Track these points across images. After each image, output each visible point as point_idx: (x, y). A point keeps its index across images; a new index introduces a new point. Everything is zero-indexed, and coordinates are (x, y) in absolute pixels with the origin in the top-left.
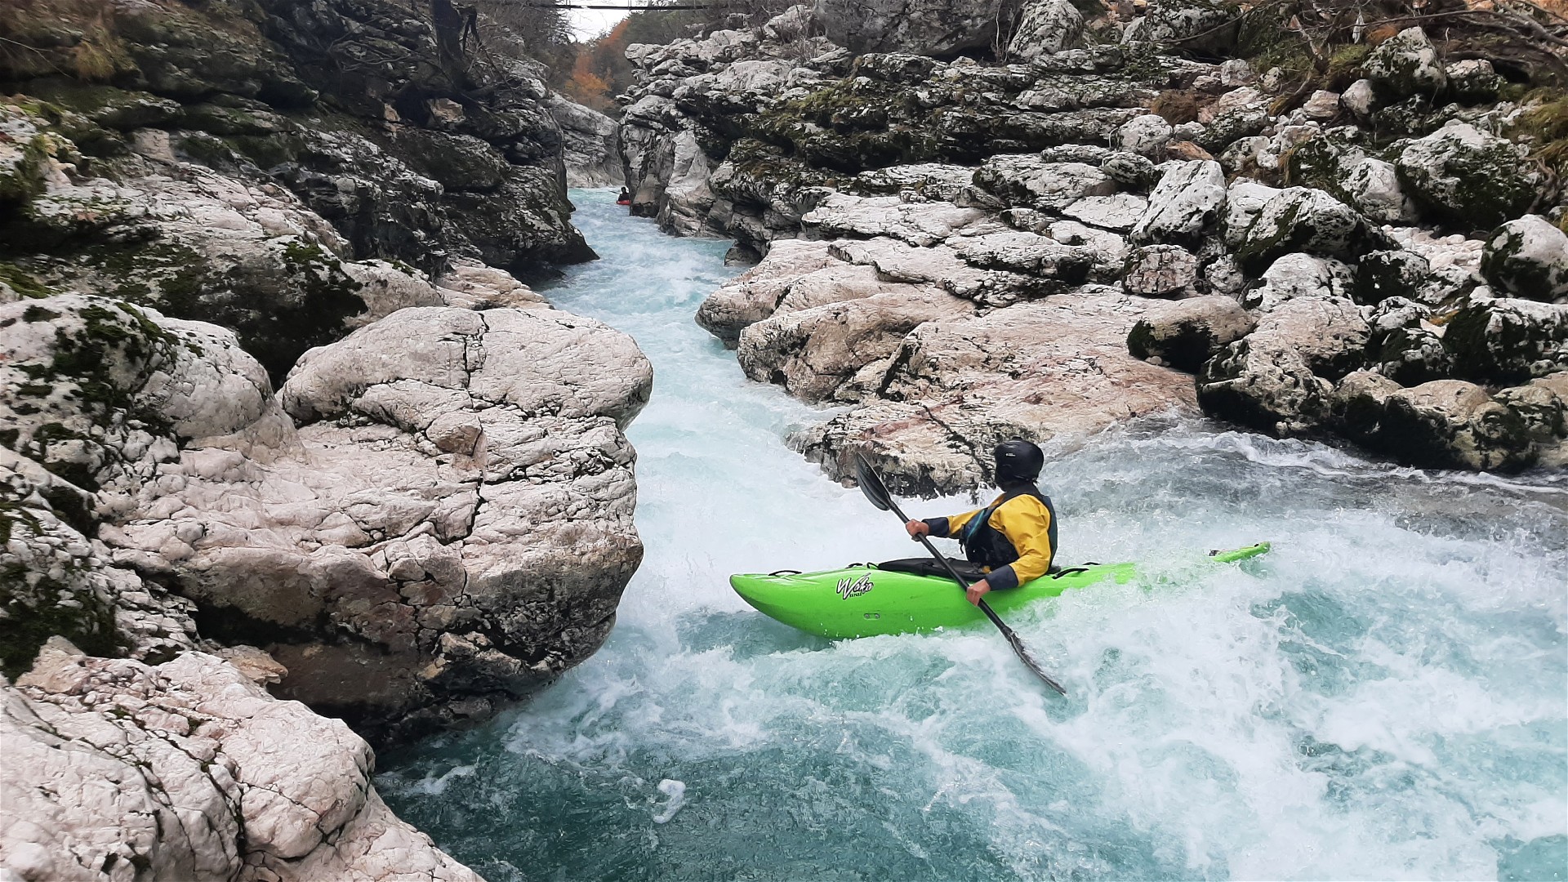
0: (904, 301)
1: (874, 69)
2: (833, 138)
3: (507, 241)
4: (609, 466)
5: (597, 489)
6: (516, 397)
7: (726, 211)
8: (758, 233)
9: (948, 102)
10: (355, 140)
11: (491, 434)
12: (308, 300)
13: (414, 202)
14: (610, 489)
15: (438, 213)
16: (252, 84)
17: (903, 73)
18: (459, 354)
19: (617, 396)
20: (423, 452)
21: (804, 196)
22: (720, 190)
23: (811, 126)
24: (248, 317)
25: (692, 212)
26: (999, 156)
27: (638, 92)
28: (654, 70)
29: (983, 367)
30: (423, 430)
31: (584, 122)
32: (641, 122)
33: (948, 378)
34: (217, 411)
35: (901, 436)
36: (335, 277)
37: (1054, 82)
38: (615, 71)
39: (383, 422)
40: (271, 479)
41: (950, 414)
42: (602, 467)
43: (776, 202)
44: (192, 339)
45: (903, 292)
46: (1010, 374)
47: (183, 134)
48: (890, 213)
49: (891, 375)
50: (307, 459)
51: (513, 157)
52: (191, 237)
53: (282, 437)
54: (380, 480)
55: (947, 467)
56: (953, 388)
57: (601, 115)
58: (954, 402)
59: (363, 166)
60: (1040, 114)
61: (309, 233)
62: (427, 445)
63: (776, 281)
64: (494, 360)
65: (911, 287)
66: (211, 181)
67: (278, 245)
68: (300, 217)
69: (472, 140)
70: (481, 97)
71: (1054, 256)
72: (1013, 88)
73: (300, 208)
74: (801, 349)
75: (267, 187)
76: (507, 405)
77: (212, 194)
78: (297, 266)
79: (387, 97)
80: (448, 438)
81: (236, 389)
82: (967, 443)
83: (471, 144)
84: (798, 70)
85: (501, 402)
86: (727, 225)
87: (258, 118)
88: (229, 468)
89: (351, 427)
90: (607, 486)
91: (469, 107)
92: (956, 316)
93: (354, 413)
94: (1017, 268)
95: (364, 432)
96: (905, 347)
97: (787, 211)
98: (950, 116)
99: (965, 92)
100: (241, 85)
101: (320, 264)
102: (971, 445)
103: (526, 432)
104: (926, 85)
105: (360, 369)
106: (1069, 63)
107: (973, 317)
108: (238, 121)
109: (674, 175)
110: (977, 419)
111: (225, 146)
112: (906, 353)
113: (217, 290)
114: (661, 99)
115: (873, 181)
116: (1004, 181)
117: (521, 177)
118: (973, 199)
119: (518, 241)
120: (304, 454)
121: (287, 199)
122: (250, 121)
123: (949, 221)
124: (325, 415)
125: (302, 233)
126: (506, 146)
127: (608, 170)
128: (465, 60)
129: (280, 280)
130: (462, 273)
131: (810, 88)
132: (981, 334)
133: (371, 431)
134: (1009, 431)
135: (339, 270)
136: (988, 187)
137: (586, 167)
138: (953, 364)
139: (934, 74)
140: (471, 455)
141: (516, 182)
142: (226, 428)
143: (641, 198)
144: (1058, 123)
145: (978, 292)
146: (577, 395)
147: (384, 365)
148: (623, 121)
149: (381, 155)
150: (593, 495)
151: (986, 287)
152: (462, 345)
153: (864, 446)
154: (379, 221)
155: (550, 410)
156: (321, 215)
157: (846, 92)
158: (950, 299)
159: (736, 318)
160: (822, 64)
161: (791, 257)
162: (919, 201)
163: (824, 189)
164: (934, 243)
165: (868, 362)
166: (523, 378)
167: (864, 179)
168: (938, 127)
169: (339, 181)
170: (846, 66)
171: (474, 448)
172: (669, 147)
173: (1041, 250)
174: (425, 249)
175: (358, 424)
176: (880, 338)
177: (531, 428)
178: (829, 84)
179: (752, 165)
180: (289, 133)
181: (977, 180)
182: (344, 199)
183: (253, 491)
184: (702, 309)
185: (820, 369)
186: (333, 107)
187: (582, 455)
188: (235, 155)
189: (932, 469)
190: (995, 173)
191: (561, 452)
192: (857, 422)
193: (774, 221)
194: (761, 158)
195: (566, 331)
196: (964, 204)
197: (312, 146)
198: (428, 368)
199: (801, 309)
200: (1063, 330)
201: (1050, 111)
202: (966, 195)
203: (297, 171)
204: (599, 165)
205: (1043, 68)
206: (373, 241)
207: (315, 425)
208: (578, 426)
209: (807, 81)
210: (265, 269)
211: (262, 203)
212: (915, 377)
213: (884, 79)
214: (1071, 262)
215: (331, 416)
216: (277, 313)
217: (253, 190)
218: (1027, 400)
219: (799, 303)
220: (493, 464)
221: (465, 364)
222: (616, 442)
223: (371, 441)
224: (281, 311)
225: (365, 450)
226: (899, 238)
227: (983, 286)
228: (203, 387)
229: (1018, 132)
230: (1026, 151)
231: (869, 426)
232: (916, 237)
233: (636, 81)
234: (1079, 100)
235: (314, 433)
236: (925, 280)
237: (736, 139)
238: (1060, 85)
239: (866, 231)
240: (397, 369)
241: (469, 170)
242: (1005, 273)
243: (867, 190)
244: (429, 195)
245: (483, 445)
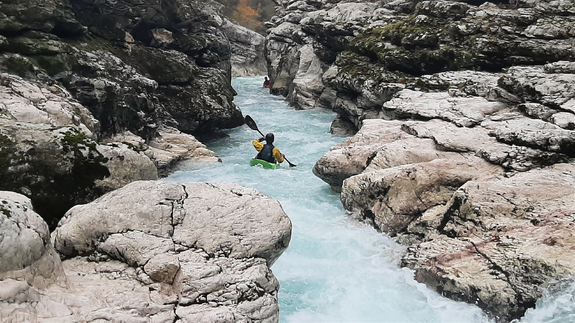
0: (454, 165)
1: (429, 10)
2: (403, 52)
3: (194, 115)
4: (261, 294)
5: (253, 312)
6: (203, 243)
7: (332, 95)
8: (353, 111)
9: (479, 32)
10: (107, 56)
11: (186, 270)
12: (74, 169)
13: (139, 93)
14: (262, 311)
15: (153, 100)
16: (49, 25)
17: (448, 13)
18: (168, 213)
19: (268, 244)
20: (141, 281)
21: (384, 89)
22: (329, 83)
23: (388, 45)
24: (36, 180)
25: (310, 95)
26: (515, 67)
27: (278, 20)
28: (288, 7)
29: (512, 215)
30: (142, 266)
31: (244, 37)
32: (280, 39)
33: (488, 222)
34: (16, 254)
35: (456, 264)
36: (92, 154)
37: (550, 20)
38: (263, 5)
39: (118, 259)
40: (44, 299)
41: (490, 249)
42: (256, 295)
43: (365, 91)
44: (5, 205)
45: (454, 158)
46: (532, 221)
47: (6, 56)
48: (443, 103)
49: (447, 218)
50: (67, 285)
51: (200, 63)
52: (8, 129)
53: (53, 270)
54: (113, 301)
55: (490, 289)
56: (491, 230)
57: (254, 32)
58: (493, 240)
59: (111, 72)
60: (542, 41)
61: (75, 117)
62: (144, 277)
63: (367, 147)
64: (190, 217)
65: (458, 155)
66: (20, 85)
67: (59, 134)
68: (70, 106)
69: (177, 53)
70: (184, 27)
71: (557, 137)
72: (522, 23)
73: (71, 100)
74: (384, 195)
75: (52, 88)
76: (196, 248)
77: (20, 94)
78: (70, 147)
79: (127, 28)
80: (158, 272)
81: (29, 239)
82: (503, 272)
83: (175, 56)
84: (380, 10)
85: (193, 247)
86: (333, 105)
87: (51, 45)
88: (19, 293)
89: (96, 262)
90: (259, 309)
91: (176, 33)
92: (491, 176)
93: (99, 252)
94: (532, 145)
95: (104, 266)
96: (456, 198)
97: (373, 98)
98: (481, 41)
99: (490, 26)
100: (42, 25)
101: (84, 146)
102: (507, 274)
103: (208, 269)
104: (464, 21)
105: (106, 223)
106: (560, 8)
107: (502, 177)
108: (39, 47)
109: (298, 72)
110: (510, 254)
111: (30, 62)
112: (457, 202)
113: (20, 163)
114: (293, 25)
115: (430, 82)
116: (520, 85)
117: (205, 75)
118: (498, 96)
119: (201, 116)
120: (66, 281)
121: (64, 95)
122: (46, 46)
123: (483, 110)
124: (80, 253)
125: (71, 117)
126: (197, 56)
127: (257, 66)
128: (175, 5)
129: (59, 156)
130: (165, 137)
131: (387, 21)
132: (509, 191)
133: (109, 265)
134: (534, 265)
135: (95, 150)
136: (509, 88)
137: (244, 64)
138: (491, 212)
139: (469, 14)
140: (171, 284)
141: (202, 78)
142: (20, 265)
143: (277, 85)
144: (554, 47)
145: (505, 160)
146: (242, 242)
147: (121, 221)
148: (268, 38)
149: (122, 65)
150: (250, 315)
151: (510, 157)
152: (171, 207)
153: (430, 270)
154: (117, 106)
155: (224, 253)
156: (83, 105)
157: (410, 24)
158: (486, 164)
159: (340, 171)
160: (395, 6)
161: (376, 132)
162: (462, 96)
163: (397, 85)
164: (473, 125)
165: (431, 207)
166: (208, 230)
167: (424, 80)
168: (473, 48)
169: (95, 82)
170: (411, 7)
171: (174, 279)
172: (296, 54)
173: (548, 133)
174: (144, 123)
175: (101, 260)
176: (438, 190)
177: (212, 266)
178: (400, 19)
179: (350, 68)
180: (68, 53)
181: (501, 83)
182: (97, 93)
183: (32, 309)
184: (317, 164)
185: (398, 211)
186: (95, 35)
187: (243, 286)
188: (36, 68)
189: (479, 290)
190: (513, 79)
191: (230, 284)
192: (424, 252)
193: (363, 104)
194: (356, 63)
195: (236, 198)
196: (493, 99)
197: (81, 61)
198: (148, 223)
199: (384, 168)
200: (566, 190)
201: (549, 39)
202: (494, 93)
203: (71, 76)
204: (251, 63)
205: (542, 11)
206: (112, 119)
207: (73, 259)
208: (242, 265)
209: (385, 16)
210: (51, 149)
211: (48, 98)
212: (464, 220)
213: (436, 17)
214: (569, 142)
215: (85, 254)
216: (54, 178)
217: (44, 90)
218: (545, 242)
219: (382, 163)
220: (186, 292)
221: (172, 221)
222: (266, 276)
223: (108, 272)
224: (57, 177)
225: (104, 278)
226: (449, 121)
227: (508, 156)
228: (9, 237)
229: (527, 51)
230: (532, 64)
231: (433, 255)
232: (461, 120)
233: (276, 13)
234: (567, 32)
235: (72, 265)
236: (468, 150)
237: (340, 51)
238: (554, 22)
239: (427, 115)
240: (129, 223)
241: (173, 72)
242: (524, 148)
243: (426, 87)
244: (149, 89)
245: (180, 278)
